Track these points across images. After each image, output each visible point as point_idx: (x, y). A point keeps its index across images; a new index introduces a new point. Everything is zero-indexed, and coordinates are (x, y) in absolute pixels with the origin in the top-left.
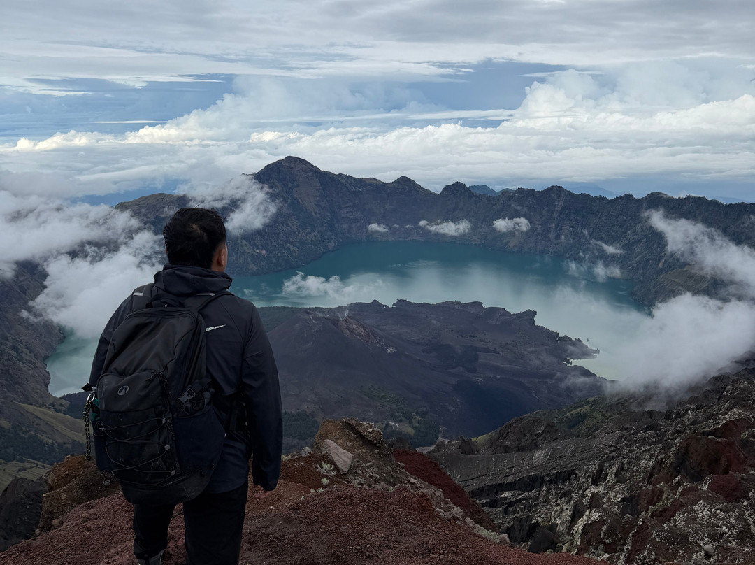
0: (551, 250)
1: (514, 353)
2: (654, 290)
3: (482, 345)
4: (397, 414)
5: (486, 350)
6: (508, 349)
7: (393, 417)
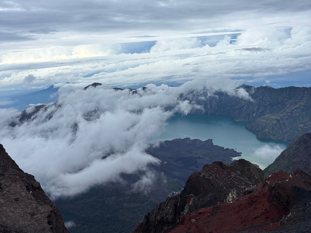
0: (209, 112)
1: (210, 157)
2: (255, 126)
3: (196, 156)
4: (175, 188)
5: (199, 158)
6: (207, 156)
7: (174, 190)
